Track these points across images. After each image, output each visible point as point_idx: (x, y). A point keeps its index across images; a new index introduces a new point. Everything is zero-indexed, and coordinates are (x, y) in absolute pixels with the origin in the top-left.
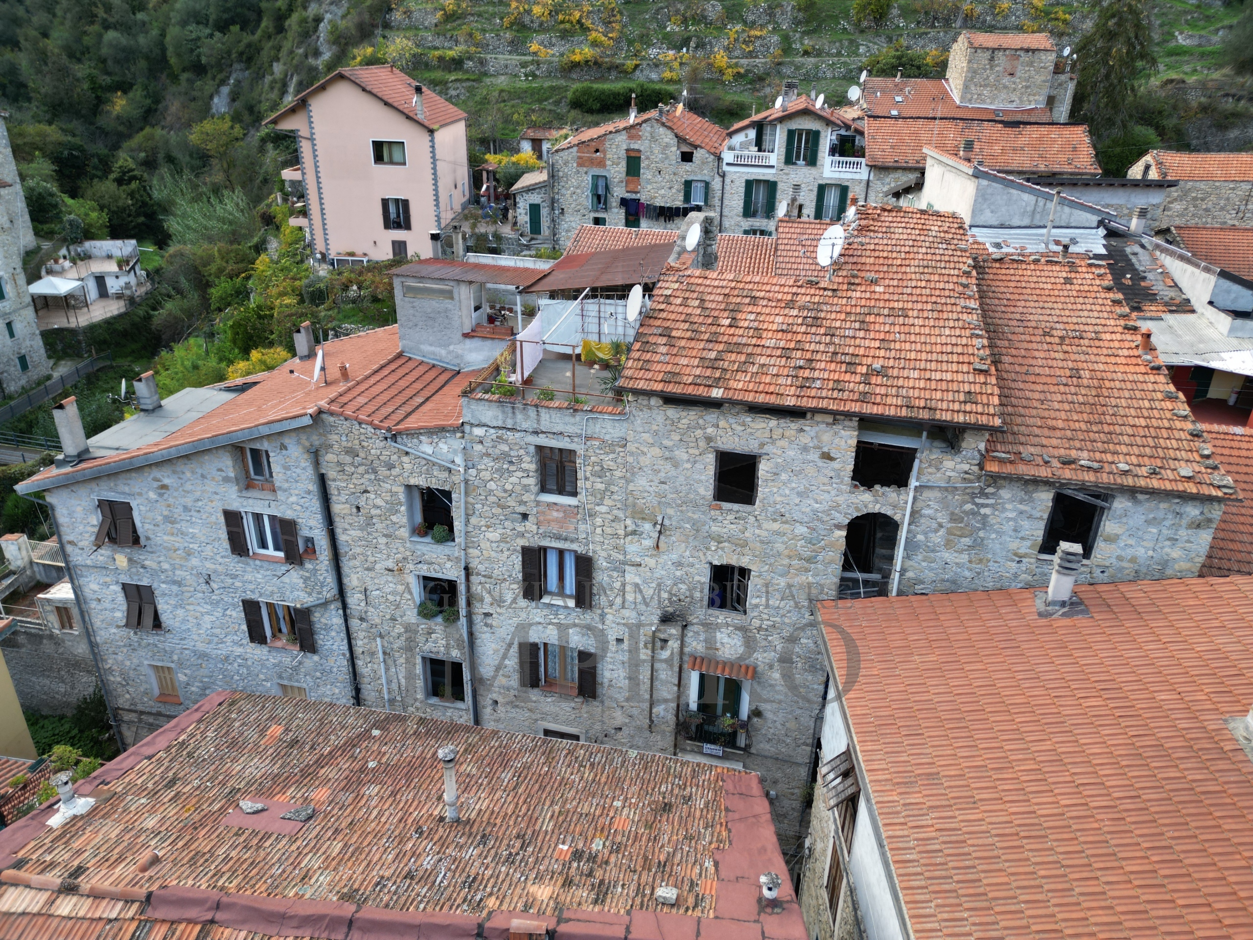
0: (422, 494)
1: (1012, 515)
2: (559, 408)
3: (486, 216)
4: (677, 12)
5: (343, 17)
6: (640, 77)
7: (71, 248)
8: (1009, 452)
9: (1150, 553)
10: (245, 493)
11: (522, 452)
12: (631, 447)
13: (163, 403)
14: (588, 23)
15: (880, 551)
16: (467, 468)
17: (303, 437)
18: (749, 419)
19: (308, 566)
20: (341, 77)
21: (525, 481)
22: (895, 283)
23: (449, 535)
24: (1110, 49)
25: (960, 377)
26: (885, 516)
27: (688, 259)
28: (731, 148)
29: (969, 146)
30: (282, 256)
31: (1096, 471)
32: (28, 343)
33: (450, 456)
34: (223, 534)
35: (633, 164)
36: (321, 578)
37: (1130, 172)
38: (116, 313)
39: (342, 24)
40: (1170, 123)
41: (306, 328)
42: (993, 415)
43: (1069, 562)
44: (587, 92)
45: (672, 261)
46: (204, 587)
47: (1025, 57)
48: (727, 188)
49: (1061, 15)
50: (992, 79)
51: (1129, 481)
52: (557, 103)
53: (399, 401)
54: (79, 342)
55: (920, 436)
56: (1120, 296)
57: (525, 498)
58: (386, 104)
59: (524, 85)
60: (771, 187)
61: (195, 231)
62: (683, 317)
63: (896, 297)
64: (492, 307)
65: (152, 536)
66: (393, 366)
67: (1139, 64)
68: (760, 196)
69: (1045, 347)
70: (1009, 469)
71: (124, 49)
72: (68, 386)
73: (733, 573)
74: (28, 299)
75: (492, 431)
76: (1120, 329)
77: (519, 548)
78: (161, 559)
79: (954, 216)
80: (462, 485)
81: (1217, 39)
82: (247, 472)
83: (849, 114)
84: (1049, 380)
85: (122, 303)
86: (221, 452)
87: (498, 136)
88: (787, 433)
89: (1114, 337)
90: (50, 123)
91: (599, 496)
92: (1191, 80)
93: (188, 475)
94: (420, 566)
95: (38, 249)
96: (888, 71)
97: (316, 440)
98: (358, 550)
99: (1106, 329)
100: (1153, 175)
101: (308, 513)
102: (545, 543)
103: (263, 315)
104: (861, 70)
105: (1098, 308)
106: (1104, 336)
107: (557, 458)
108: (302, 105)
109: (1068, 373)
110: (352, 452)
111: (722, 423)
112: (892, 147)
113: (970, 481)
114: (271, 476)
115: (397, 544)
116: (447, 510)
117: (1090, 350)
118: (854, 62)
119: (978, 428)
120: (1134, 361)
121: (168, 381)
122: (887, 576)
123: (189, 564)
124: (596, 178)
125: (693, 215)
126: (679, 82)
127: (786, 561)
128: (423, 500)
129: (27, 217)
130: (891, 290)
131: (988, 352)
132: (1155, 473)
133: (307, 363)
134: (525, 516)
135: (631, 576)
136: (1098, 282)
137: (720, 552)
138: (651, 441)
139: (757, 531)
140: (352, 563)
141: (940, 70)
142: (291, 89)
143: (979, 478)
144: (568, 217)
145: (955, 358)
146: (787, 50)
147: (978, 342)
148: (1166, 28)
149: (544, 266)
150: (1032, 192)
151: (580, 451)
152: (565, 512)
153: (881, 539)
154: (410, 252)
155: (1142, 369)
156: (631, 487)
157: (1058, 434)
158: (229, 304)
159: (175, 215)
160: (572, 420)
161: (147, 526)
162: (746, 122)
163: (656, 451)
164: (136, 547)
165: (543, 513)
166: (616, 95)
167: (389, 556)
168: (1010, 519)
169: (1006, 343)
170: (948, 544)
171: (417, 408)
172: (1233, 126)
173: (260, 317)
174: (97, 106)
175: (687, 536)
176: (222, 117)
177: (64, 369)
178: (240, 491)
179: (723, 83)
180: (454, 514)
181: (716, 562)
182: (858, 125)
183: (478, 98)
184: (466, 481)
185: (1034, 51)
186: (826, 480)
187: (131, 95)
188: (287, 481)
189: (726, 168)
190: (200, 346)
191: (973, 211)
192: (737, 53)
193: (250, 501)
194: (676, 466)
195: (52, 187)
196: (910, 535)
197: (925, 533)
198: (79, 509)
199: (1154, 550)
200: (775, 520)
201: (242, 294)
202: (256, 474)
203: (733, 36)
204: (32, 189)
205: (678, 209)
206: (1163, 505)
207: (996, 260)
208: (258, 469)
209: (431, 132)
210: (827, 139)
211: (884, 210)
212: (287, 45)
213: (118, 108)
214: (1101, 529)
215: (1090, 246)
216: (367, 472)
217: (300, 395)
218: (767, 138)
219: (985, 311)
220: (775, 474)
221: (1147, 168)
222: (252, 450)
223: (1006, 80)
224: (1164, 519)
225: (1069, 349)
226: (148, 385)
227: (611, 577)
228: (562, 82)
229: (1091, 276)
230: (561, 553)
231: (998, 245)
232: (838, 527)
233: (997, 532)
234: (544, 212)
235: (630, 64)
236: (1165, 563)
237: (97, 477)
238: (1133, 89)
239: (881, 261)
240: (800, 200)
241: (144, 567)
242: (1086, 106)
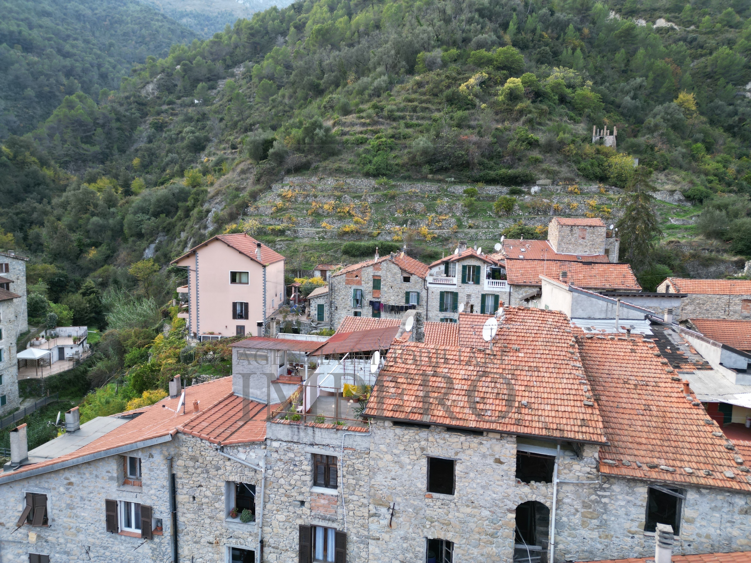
0: (237, 487)
1: (623, 503)
2: (327, 428)
3: (292, 311)
4: (401, 207)
5: (222, 210)
6: (381, 239)
7: (48, 331)
8: (614, 460)
9: (718, 532)
10: (122, 488)
11: (302, 458)
12: (373, 454)
13: (81, 427)
14: (353, 213)
15: (539, 528)
16: (267, 469)
17: (165, 449)
18: (447, 436)
19: (156, 540)
20: (217, 239)
21: (304, 478)
22: (530, 351)
23: (252, 518)
24: (635, 226)
25: (576, 410)
26: (540, 503)
27: (407, 336)
28: (431, 275)
29: (565, 275)
30: (171, 335)
31: (672, 473)
32: (9, 388)
33: (256, 461)
34: (103, 517)
35: (377, 284)
36: (164, 549)
37: (658, 289)
38: (66, 369)
39: (221, 213)
40: (677, 263)
41: (177, 379)
42: (601, 435)
43: (666, 538)
44: (352, 246)
45: (397, 337)
46: (85, 556)
47: (589, 230)
48: (430, 295)
49: (606, 209)
50: (573, 240)
51: (694, 480)
52: (336, 252)
53: (227, 424)
54: (41, 387)
55: (556, 448)
56: (665, 360)
57: (303, 490)
58: (240, 252)
59: (318, 243)
60: (455, 295)
61: (123, 321)
62: (404, 370)
63: (532, 360)
64: (291, 364)
65: (56, 519)
66: (226, 402)
67: (653, 233)
68: (449, 300)
69: (626, 391)
70: (615, 471)
71: (100, 226)
72: (28, 415)
73: (442, 545)
74: (15, 361)
75: (284, 444)
76: (670, 380)
77: (298, 527)
78: (60, 535)
79: (561, 313)
80: (263, 481)
81: (693, 222)
82: (125, 473)
83: (496, 257)
84: (632, 412)
85: (71, 363)
86: (110, 459)
87: (302, 268)
88: (472, 445)
89: (667, 385)
90: (51, 263)
91: (352, 489)
92: (683, 241)
93: (87, 475)
94: (230, 540)
95: (29, 331)
96: (516, 236)
97: (172, 451)
98: (191, 528)
99: (661, 380)
100: (672, 291)
101: (160, 502)
102: (315, 522)
103: (154, 370)
104: (501, 235)
105: (654, 367)
106: (660, 384)
107: (325, 461)
108: (194, 253)
109: (643, 408)
110: (194, 459)
111: (431, 439)
112: (522, 275)
113: (592, 479)
114: (140, 476)
115: (217, 523)
116: (252, 498)
117: (653, 393)
118: (497, 232)
119: (593, 443)
120: (682, 400)
121: (89, 412)
122: (545, 547)
123: (77, 539)
124: (356, 290)
125: (409, 311)
126: (402, 241)
127: (477, 536)
128: (237, 491)
129: (26, 314)
130: (528, 355)
131: (591, 394)
132: (709, 475)
133: (175, 400)
134: (302, 503)
135: (373, 548)
136: (651, 352)
137: (433, 529)
138: (385, 450)
139: (457, 514)
140: (185, 538)
141: (544, 236)
142: (189, 245)
143: (597, 477)
144: (339, 311)
145: (572, 397)
146: (460, 225)
147: (585, 387)
148: (664, 216)
149: (323, 340)
150: (604, 300)
151: (340, 458)
152: (329, 500)
153: (539, 519)
154: (247, 332)
155: (688, 405)
156: (373, 481)
157: (644, 447)
158: (135, 363)
159: (112, 312)
160: (335, 436)
161: (55, 511)
162: (439, 261)
163: (388, 457)
164: (44, 527)
165: (315, 500)
166: (368, 248)
167: (210, 532)
168: (621, 507)
169: (602, 388)
170: (584, 524)
171: (239, 428)
172: (711, 265)
173: (152, 371)
174: (79, 254)
175: (410, 518)
176: (149, 260)
177: (29, 403)
178: (119, 486)
179: (426, 242)
180: (256, 501)
181: (431, 537)
182: (502, 263)
183: (292, 249)
184: (266, 478)
185: (594, 227)
186: (499, 478)
187: (100, 249)
188: (150, 479)
189: (428, 285)
190: (113, 389)
191: (572, 310)
192: (433, 227)
193: (125, 493)
194: (402, 467)
195: (44, 297)
196: (558, 517)
197: (568, 516)
198: (13, 499)
199: (720, 530)
200: (468, 506)
201: (144, 357)
202: (131, 474)
203: (430, 219)
204: (32, 299)
205: (402, 307)
206: (719, 497)
207: (589, 338)
208: (133, 471)
209: (264, 267)
210: (485, 270)
211: (520, 309)
212: (190, 224)
213: (91, 255)
214: (682, 514)
215: (643, 330)
216: (202, 472)
217: (167, 421)
218: (451, 269)
219: (586, 369)
220: (466, 473)
221: (668, 287)
222: (131, 458)
223: (581, 241)
224: (722, 507)
225: (640, 392)
226: (74, 415)
227: (359, 548)
228: (339, 241)
229: (646, 348)
230: (326, 529)
231: (589, 329)
232: (510, 511)
233: (615, 516)
234: (326, 309)
235: (375, 232)
236: (730, 540)
237: (28, 478)
238: (651, 246)
239: (521, 338)
240: (471, 303)
241: (46, 541)
242: (627, 254)
